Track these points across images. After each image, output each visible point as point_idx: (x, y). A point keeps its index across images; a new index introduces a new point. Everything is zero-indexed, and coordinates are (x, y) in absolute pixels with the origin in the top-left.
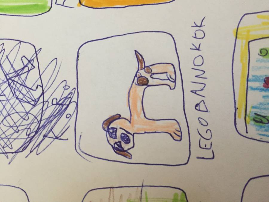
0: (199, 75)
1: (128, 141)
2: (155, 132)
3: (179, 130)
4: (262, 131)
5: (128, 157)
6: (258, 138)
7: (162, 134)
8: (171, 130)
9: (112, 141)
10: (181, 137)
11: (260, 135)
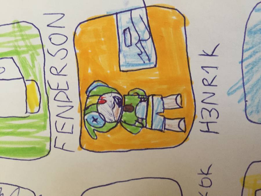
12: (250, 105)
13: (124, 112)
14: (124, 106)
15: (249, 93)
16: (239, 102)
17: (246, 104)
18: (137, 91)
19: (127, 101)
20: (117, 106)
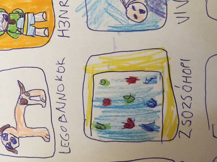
0: (61, 98)
1: (15, 143)
2: (33, 136)
3: (48, 135)
4: (101, 134)
5: (15, 153)
6: (98, 139)
7: (37, 137)
8: (43, 135)
9: (5, 142)
10: (49, 139)
11: (100, 137)
12: (90, 19)
13: (9, 25)
14: (9, 21)
15: (89, 10)
16: (83, 16)
17: (87, 18)
18: (18, 10)
19: (12, 17)
20: (5, 21)
